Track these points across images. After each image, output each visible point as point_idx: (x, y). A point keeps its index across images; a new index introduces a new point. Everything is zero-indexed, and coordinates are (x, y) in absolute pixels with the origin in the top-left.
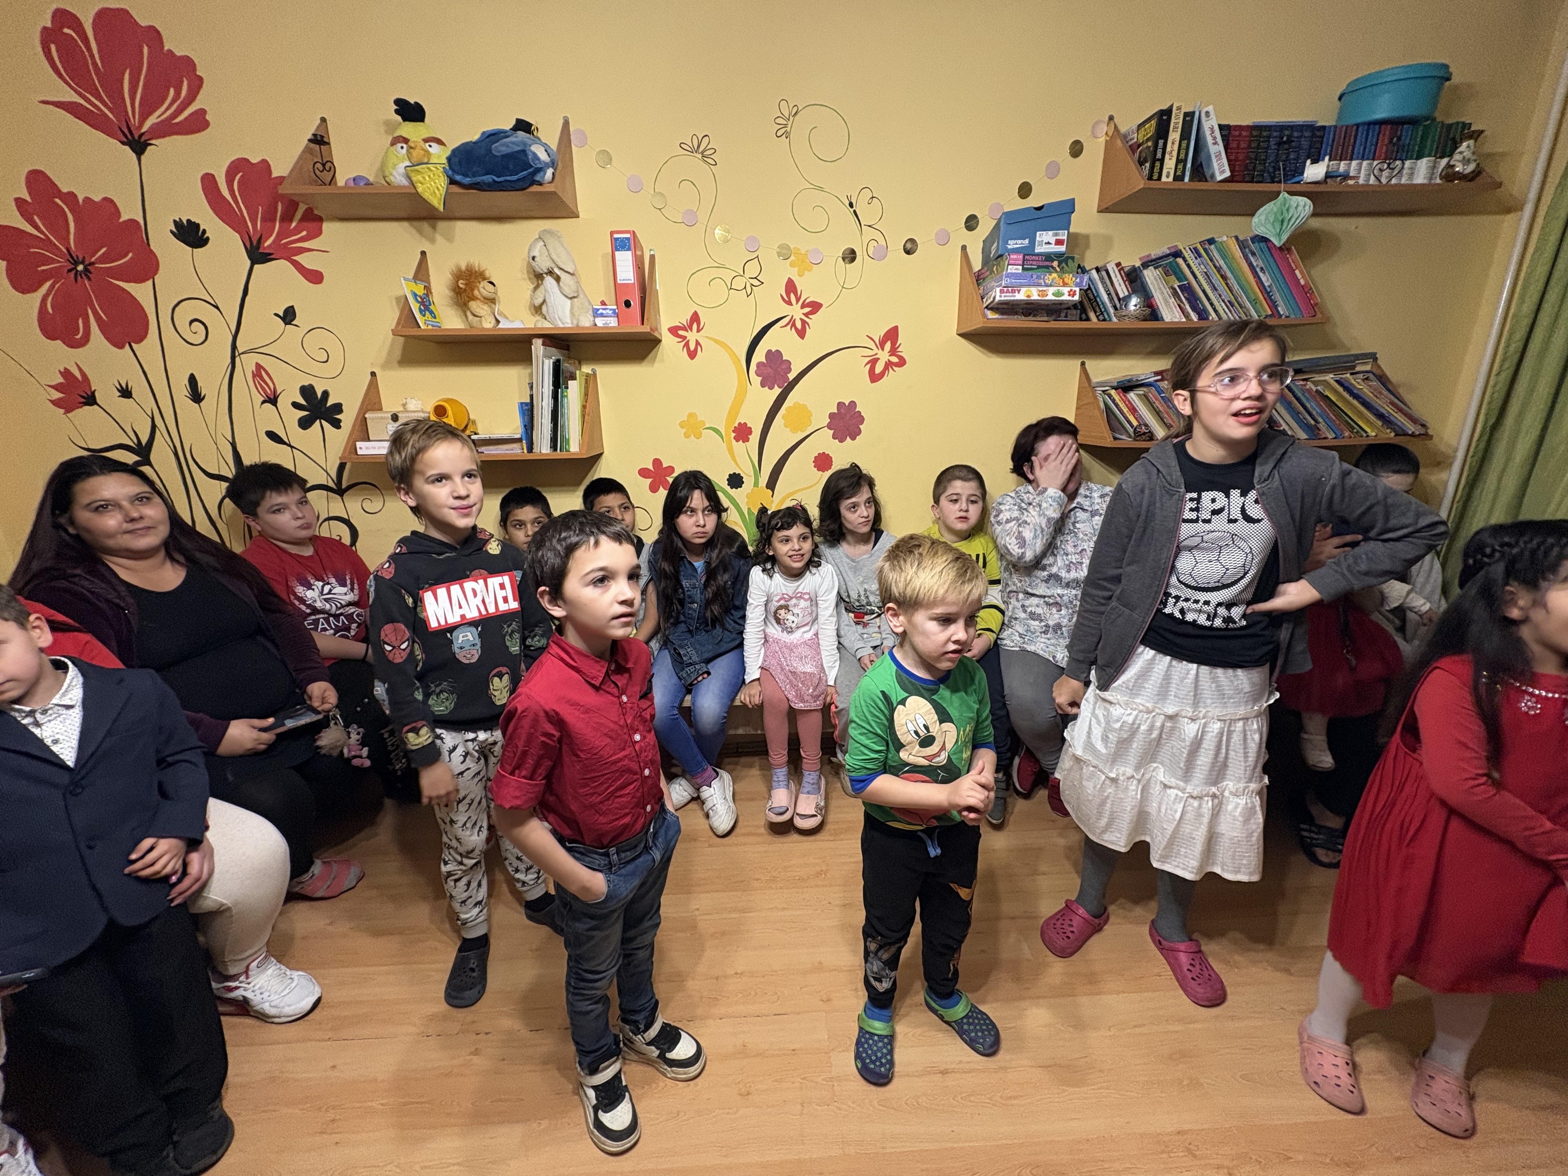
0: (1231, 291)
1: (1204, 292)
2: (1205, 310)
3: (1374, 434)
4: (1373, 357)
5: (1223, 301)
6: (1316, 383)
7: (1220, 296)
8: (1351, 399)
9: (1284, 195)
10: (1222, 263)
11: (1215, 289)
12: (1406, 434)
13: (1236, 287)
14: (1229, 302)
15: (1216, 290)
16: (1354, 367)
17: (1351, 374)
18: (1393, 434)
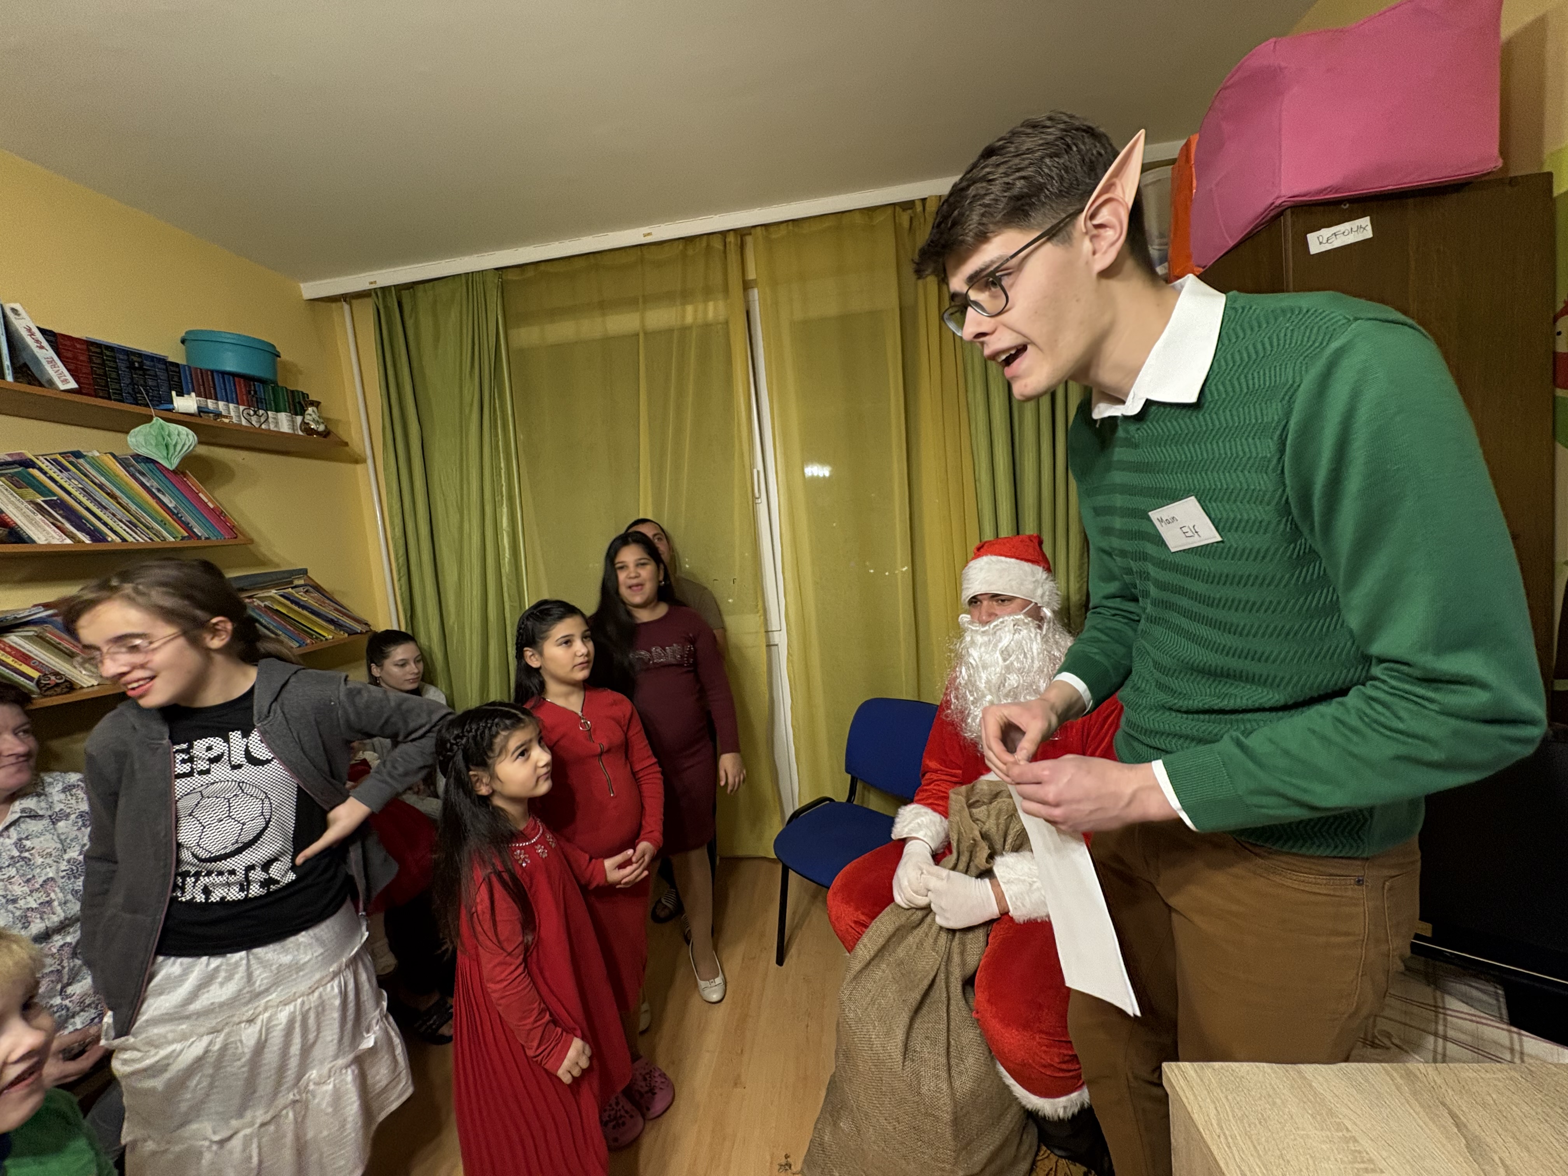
0: (128, 511)
1: (87, 509)
2: (97, 529)
3: (331, 637)
4: (304, 572)
5: (121, 521)
6: (261, 599)
7: (114, 515)
8: (300, 610)
9: (157, 421)
10: (103, 480)
11: (103, 508)
12: (357, 633)
13: (133, 507)
14: (130, 522)
15: (106, 508)
16: (292, 582)
17: (292, 588)
18: (346, 635)
